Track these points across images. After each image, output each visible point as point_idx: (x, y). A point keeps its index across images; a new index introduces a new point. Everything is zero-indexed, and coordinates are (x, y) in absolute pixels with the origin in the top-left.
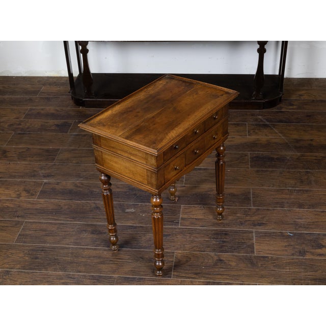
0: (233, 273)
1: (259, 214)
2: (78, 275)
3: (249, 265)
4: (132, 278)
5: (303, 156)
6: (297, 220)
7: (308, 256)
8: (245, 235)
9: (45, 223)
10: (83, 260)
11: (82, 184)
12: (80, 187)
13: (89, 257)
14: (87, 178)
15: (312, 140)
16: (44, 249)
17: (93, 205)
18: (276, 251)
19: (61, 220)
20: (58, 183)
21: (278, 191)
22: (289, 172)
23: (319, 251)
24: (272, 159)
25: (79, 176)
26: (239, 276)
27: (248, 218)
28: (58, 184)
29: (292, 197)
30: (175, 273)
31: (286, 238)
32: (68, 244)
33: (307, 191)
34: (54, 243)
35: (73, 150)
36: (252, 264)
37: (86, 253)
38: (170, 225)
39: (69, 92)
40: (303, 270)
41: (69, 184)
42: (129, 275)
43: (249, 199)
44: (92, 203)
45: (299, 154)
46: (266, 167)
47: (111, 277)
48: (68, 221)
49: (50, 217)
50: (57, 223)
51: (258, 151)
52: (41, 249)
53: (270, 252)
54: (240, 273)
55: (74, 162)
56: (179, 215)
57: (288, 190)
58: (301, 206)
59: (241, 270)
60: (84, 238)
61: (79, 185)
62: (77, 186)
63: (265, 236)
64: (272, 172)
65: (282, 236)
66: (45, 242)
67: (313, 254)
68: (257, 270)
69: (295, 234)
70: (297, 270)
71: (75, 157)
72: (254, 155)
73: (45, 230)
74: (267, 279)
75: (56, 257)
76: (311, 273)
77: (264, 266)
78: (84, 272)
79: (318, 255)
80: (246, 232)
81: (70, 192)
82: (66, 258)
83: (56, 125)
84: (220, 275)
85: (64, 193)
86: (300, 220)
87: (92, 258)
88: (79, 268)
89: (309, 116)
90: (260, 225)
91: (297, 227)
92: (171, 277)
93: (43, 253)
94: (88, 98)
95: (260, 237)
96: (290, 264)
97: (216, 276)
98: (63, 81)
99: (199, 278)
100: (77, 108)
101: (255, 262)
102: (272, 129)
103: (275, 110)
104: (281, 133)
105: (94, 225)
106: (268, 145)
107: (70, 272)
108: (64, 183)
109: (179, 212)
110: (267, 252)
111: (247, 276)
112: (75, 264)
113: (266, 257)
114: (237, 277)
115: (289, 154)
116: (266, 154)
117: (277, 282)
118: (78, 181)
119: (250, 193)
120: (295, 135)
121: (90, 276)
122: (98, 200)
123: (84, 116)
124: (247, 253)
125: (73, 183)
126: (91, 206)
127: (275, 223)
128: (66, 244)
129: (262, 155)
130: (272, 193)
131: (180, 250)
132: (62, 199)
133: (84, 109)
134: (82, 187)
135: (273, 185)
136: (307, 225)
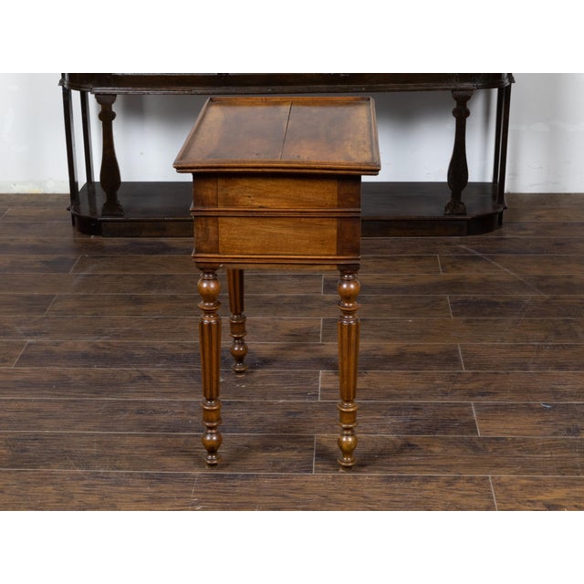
0: (439, 463)
1: (479, 380)
2: (117, 473)
3: (469, 451)
4: (230, 475)
5: (554, 298)
6: (558, 387)
8: (455, 409)
9: (36, 401)
10: (124, 451)
11: (108, 344)
12: (103, 348)
13: (136, 448)
14: (117, 336)
15: (569, 277)
16: (39, 437)
17: (135, 374)
18: (521, 429)
19: (69, 396)
21: (512, 347)
22: (531, 321)
24: (496, 304)
25: (100, 333)
26: (452, 466)
27: (458, 386)
28: (57, 344)
29: (543, 355)
30: (320, 466)
31: (538, 412)
32: (89, 430)
33: (571, 346)
34: (58, 429)
35: (84, 296)
36: (475, 448)
37: (127, 441)
38: (298, 399)
39: (68, 209)
40: (577, 455)
41: (83, 344)
43: (456, 360)
44: (133, 371)
45: (547, 296)
46: (484, 315)
47: (185, 475)
48: (86, 397)
49: (46, 392)
50: (61, 400)
51: (465, 293)
52: (32, 438)
53: (509, 431)
54: (454, 463)
55: (89, 313)
56: (315, 384)
57: (534, 345)
58: (560, 367)
59: (453, 458)
60: (122, 420)
61: (101, 346)
62: (99, 348)
63: (496, 409)
64: (497, 321)
65: (530, 409)
66: (40, 427)
68: (486, 457)
69: (555, 406)
70: (566, 455)
71: (89, 306)
72: (459, 299)
73: (38, 411)
74: (507, 469)
75: (65, 449)
77: (500, 451)
78: (128, 469)
80: (456, 405)
81: (85, 356)
82: (88, 449)
83: (44, 262)
84: (411, 465)
85: (72, 357)
86: (562, 387)
87: (143, 449)
88: (118, 464)
89: (559, 244)
90: (483, 395)
91: (558, 396)
92: (311, 471)
93: (36, 443)
94: (108, 215)
95: (487, 411)
96: (550, 446)
97: (404, 468)
98: (50, 200)
99: (370, 471)
100: (85, 238)
101: (480, 445)
102: (489, 263)
103: (491, 236)
104: (508, 268)
105: (141, 402)
106: (484, 285)
107: (98, 469)
108: (70, 343)
109: (316, 380)
110: (504, 431)
111: (466, 465)
112: (108, 458)
113: (502, 438)
114: (448, 468)
115: (528, 296)
116: (481, 296)
117: (527, 472)
118: (100, 341)
119: (457, 351)
120: (536, 271)
121: (141, 474)
122: (146, 366)
123: (101, 249)
124: (462, 434)
125: (90, 343)
126: (130, 375)
127: (513, 391)
128: (85, 430)
129: (474, 298)
130: (502, 350)
131: (324, 432)
132: (68, 366)
133: (100, 239)
134: (109, 349)
135: (503, 340)
136: (577, 393)
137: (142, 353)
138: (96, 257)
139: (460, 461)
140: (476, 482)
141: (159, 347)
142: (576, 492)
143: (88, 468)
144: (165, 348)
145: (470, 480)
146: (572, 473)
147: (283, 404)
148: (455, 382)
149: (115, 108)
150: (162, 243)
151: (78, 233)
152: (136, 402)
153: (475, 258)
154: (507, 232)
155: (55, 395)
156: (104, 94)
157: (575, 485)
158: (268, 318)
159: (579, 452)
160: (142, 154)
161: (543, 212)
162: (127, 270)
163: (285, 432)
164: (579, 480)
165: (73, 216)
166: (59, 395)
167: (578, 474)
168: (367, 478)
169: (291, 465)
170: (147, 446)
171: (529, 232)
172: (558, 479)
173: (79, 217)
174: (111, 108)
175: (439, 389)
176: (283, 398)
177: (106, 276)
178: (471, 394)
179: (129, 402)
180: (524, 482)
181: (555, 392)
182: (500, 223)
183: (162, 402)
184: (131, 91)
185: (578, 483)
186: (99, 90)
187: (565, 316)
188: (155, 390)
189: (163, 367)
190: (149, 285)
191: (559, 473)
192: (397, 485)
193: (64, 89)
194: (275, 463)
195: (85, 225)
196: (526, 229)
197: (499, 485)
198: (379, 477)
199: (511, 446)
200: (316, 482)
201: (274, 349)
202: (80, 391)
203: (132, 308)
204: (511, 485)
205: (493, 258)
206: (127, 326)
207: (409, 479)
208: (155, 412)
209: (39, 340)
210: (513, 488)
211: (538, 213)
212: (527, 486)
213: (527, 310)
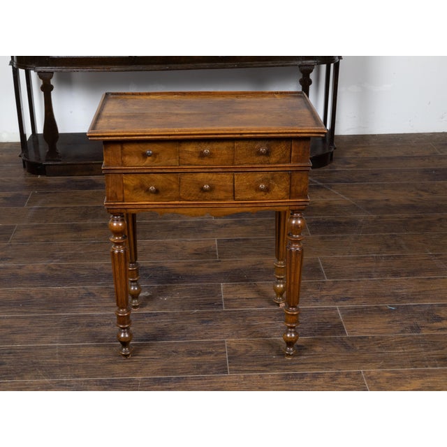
0: (321, 360)
1: (338, 287)
2: (77, 381)
3: (343, 349)
4: (165, 379)
5: (380, 218)
6: (397, 291)
7: (425, 332)
8: (325, 313)
9: (7, 318)
10: (81, 361)
11: (59, 266)
12: (56, 270)
13: (90, 357)
14: (65, 259)
15: (387, 200)
16: (13, 351)
17: (83, 291)
18: (377, 329)
19: (33, 313)
20: (20, 266)
21: (357, 259)
22: (367, 237)
23: (439, 324)
24: (339, 224)
25: (52, 257)
26: (332, 363)
27: (324, 293)
28: (20, 268)
29: (381, 264)
30: (233, 367)
31: (387, 313)
32: (51, 343)
33: (399, 257)
34: (27, 343)
35: (36, 226)
36: (347, 347)
37: (82, 352)
38: (209, 308)
39: (20, 156)
40: (423, 349)
41: (40, 266)
42: (160, 374)
43: (319, 271)
44: (80, 288)
45: (375, 216)
46: (333, 233)
47: (130, 381)
48: (45, 313)
49: (16, 310)
50: (27, 317)
51: (316, 215)
52: (7, 351)
53: (368, 331)
54: (333, 360)
55: (42, 240)
56: (219, 295)
57: (372, 257)
58: (395, 274)
59: (331, 356)
60: (76, 333)
61: (54, 268)
62: (52, 270)
63: (356, 312)
64: (343, 237)
65: (380, 311)
66: (13, 342)
67: (431, 329)
68: (355, 354)
69: (398, 307)
70: (414, 350)
71: (42, 235)
72: (313, 220)
73: (10, 327)
74: (374, 364)
75: (34, 361)
76: (436, 352)
77: (365, 348)
78: (86, 377)
79: (438, 330)
80: (326, 310)
81: (43, 277)
82: (52, 360)
83: (5, 198)
84: (302, 364)
85: (32, 278)
86: (400, 291)
87: (95, 358)
88: (77, 372)
89: (375, 174)
90: (344, 299)
91: (398, 299)
92: (226, 372)
93: (11, 356)
94: (50, 161)
95: (349, 314)
96: (401, 343)
97: (296, 366)
98: (5, 148)
99: (271, 371)
100: (34, 178)
101: (349, 344)
102: (329, 190)
103: (326, 169)
104: (343, 194)
105: (89, 316)
106: (328, 208)
107: (62, 377)
108: (30, 266)
109: (219, 291)
110: (365, 331)
111: (342, 362)
112: (68, 367)
113: (365, 337)
114: (329, 365)
115: (361, 216)
116: (327, 218)
117: (390, 366)
118: (53, 263)
119: (318, 263)
120: (363, 196)
121: (96, 381)
122: (90, 285)
123: (47, 186)
124: (335, 334)
125: (45, 265)
126: (79, 293)
127: (365, 296)
128: (48, 343)
129: (323, 219)
130: (351, 262)
131: (232, 337)
132: (30, 287)
133: (44, 178)
134: (60, 270)
135: (350, 253)
136: (412, 295)
137: (86, 273)
138: (44, 193)
139: (338, 359)
140: (352, 376)
141: (98, 268)
142: (428, 382)
143: (54, 378)
144: (102, 268)
145: (348, 375)
146: (422, 365)
147: (197, 313)
148: (321, 290)
149: (53, 82)
150: (91, 180)
151: (28, 174)
152: (85, 316)
153: (318, 187)
154: (338, 166)
155: (22, 312)
156: (45, 72)
157: (426, 376)
158: (176, 240)
159: (424, 347)
160: (71, 112)
161: (359, 150)
162: (68, 203)
163: (202, 338)
164: (428, 371)
165: (24, 162)
166: (25, 313)
167: (427, 367)
168: (270, 377)
169: (211, 367)
170: (98, 356)
171: (352, 165)
172: (412, 371)
173: (29, 162)
174: (50, 82)
175: (311, 296)
176: (197, 309)
177: (52, 208)
178: (335, 300)
179: (80, 316)
180: (388, 375)
181: (396, 296)
182: (331, 159)
183: (105, 316)
184: (64, 69)
185: (428, 374)
186: (40, 69)
187: (390, 232)
188: (100, 305)
189: (102, 284)
190: (85, 215)
191: (412, 366)
192: (293, 382)
193: (13, 68)
194: (199, 366)
195: (33, 168)
196: (349, 163)
197: (370, 378)
198: (279, 375)
199: (372, 343)
200: (232, 382)
201: (185, 266)
202: (41, 307)
203: (75, 235)
204: (378, 378)
205: (331, 187)
206: (72, 250)
207: (302, 376)
208: (102, 325)
209: (6, 265)
210: (381, 380)
211: (355, 150)
212: (391, 378)
213: (363, 228)
